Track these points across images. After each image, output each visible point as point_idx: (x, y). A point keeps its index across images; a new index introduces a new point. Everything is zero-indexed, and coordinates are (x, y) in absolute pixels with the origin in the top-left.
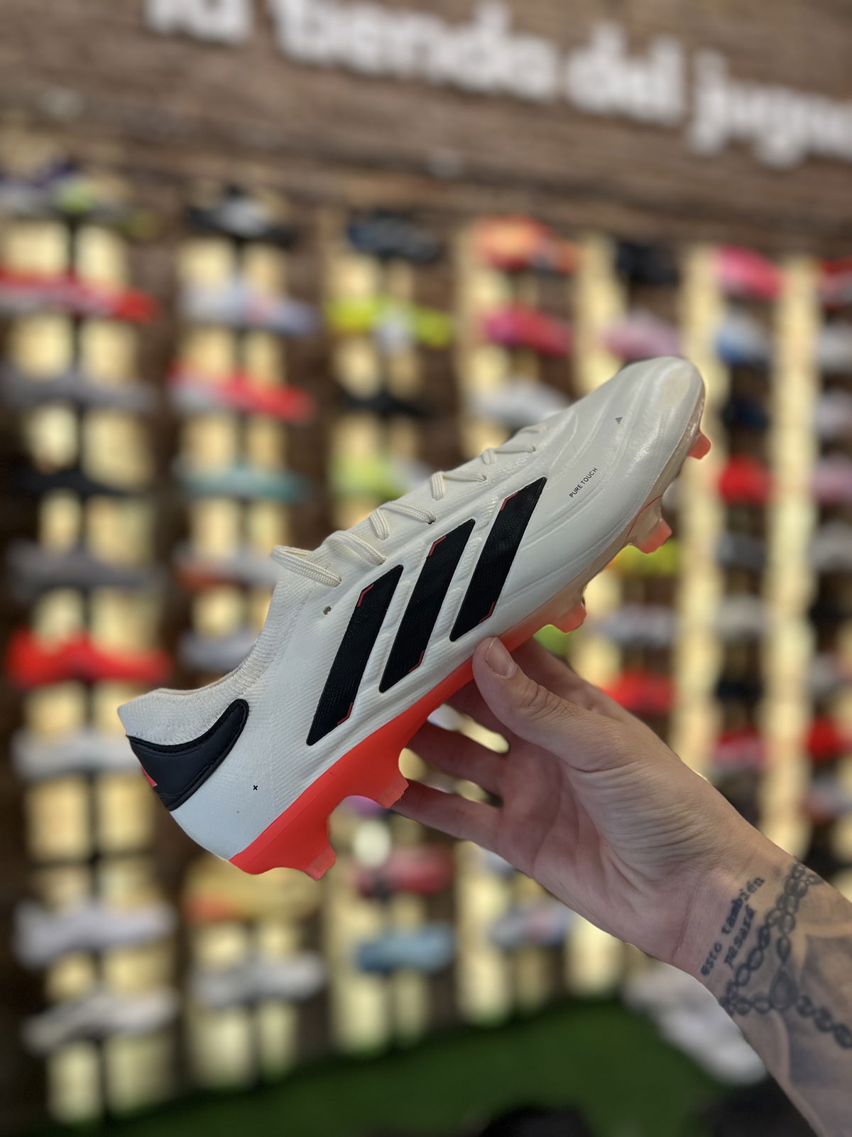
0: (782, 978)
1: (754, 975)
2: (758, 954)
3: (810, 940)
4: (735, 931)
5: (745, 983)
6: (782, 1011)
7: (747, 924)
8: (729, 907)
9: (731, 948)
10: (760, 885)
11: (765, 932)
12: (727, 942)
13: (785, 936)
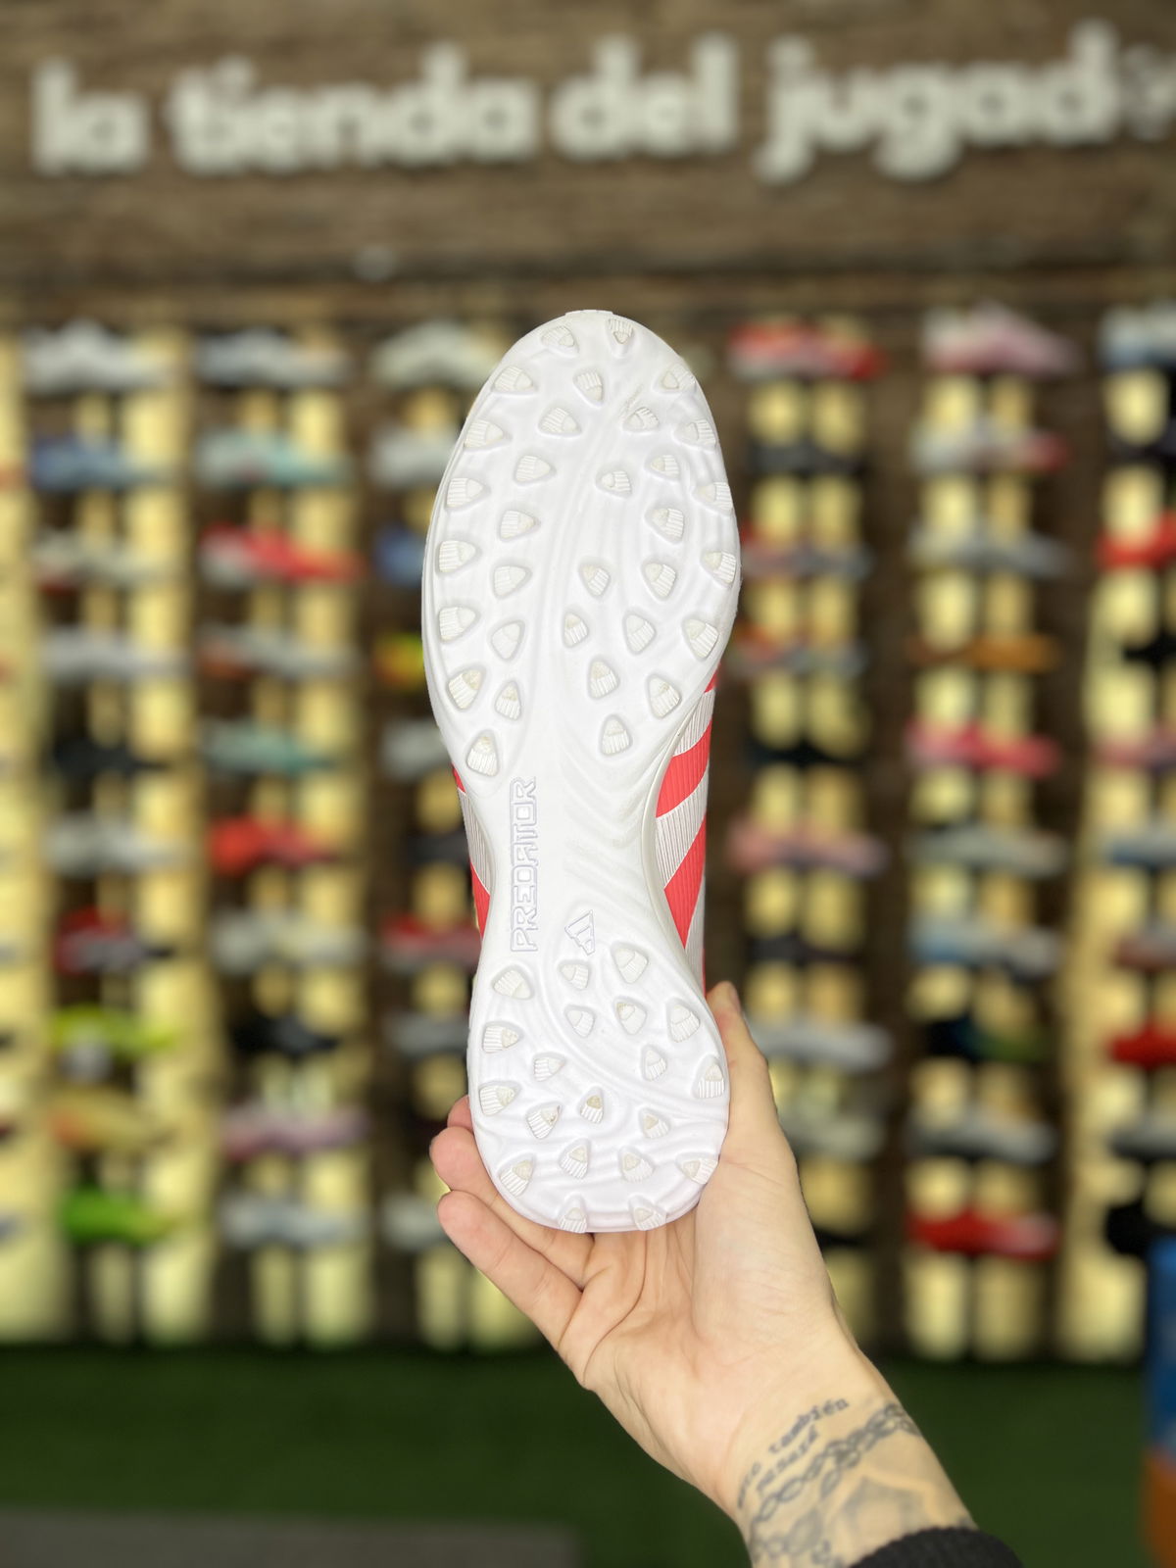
0: (815, 1517)
1: (783, 1508)
2: (797, 1485)
3: (865, 1483)
4: (785, 1453)
5: (767, 1518)
6: (794, 1556)
7: (804, 1449)
8: (792, 1422)
9: (772, 1472)
10: (840, 1408)
11: (818, 1460)
12: (769, 1462)
13: (839, 1469)
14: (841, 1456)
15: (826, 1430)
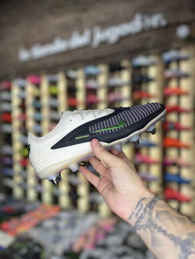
0: (150, 220)
1: (143, 220)
2: (143, 215)
3: (157, 211)
4: (138, 209)
5: (140, 221)
6: (150, 228)
7: (141, 207)
8: (137, 203)
9: (137, 213)
10: (145, 199)
11: (145, 209)
12: (136, 211)
13: (150, 210)
14: (150, 207)
15: (145, 203)
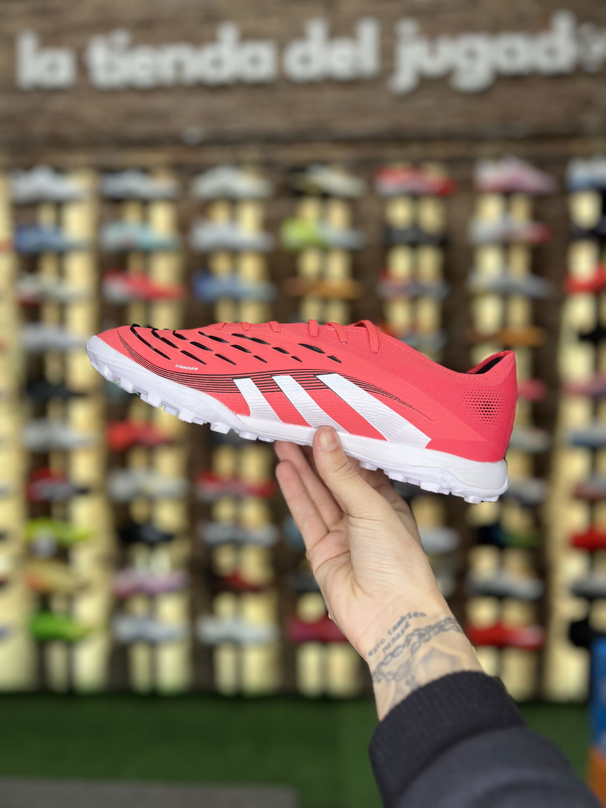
0: (408, 664)
1: (394, 660)
2: (401, 649)
3: (433, 649)
4: (394, 634)
5: (386, 664)
6: (397, 681)
7: (403, 631)
8: (398, 619)
9: (389, 643)
10: (422, 616)
11: (410, 637)
12: (388, 639)
13: (420, 642)
15: (414, 624)
